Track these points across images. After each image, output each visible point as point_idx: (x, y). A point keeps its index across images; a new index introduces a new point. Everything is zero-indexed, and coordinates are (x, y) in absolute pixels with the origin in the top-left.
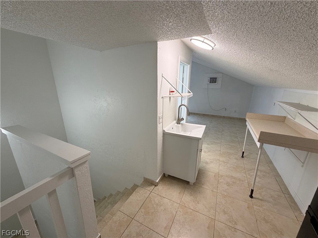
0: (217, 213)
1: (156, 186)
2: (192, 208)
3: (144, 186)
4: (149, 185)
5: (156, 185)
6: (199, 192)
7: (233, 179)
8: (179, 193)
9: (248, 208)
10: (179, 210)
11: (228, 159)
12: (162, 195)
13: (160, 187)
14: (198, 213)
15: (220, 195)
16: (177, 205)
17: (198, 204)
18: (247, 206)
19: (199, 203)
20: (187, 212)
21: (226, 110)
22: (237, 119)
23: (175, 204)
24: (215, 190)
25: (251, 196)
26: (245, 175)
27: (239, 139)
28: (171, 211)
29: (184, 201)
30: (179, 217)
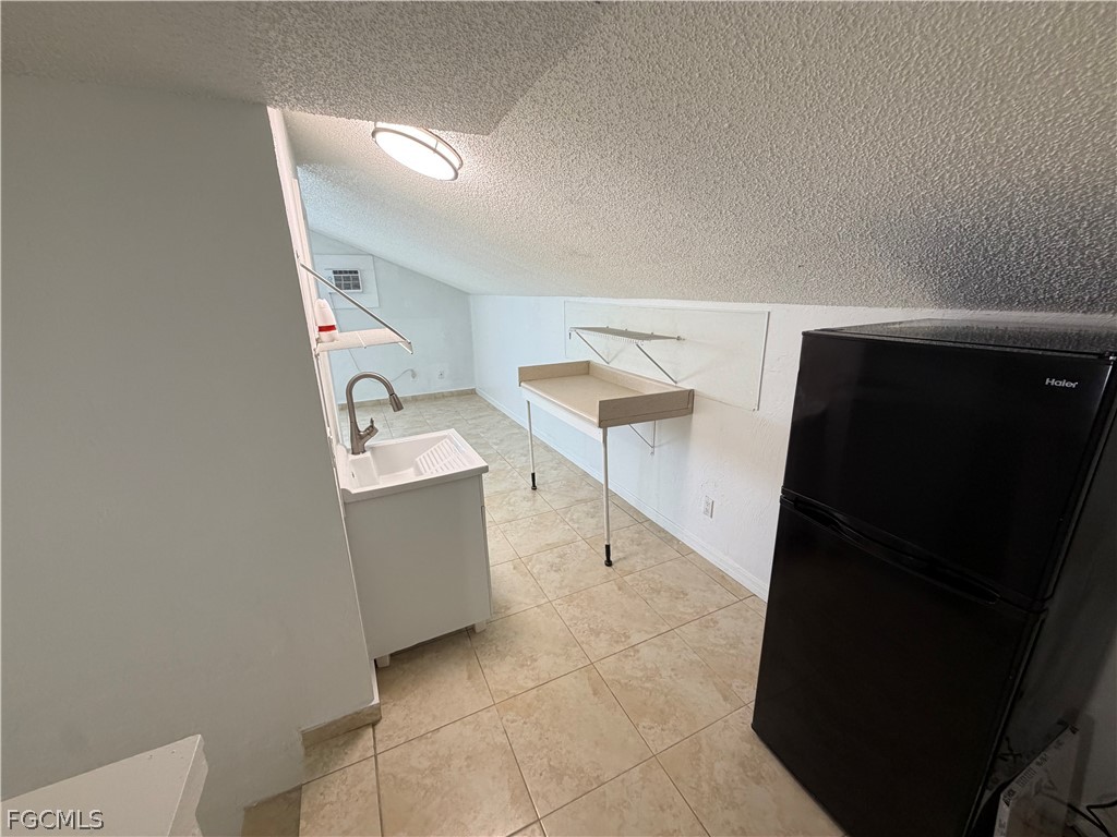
0: (584, 646)
1: (378, 721)
2: (532, 685)
3: (325, 764)
4: (346, 744)
5: (369, 720)
6: (516, 633)
7: (555, 550)
8: (469, 678)
9: (620, 589)
10: (507, 721)
11: (510, 508)
12: (423, 732)
13: (394, 716)
14: (552, 684)
15: (559, 601)
16: (489, 714)
17: (536, 664)
18: (616, 588)
19: (536, 660)
20: (529, 706)
21: (414, 375)
22: (452, 394)
23: (485, 716)
24: (543, 601)
25: (609, 563)
26: (567, 527)
27: (496, 447)
28: (488, 744)
29: (500, 688)
30: (521, 736)
